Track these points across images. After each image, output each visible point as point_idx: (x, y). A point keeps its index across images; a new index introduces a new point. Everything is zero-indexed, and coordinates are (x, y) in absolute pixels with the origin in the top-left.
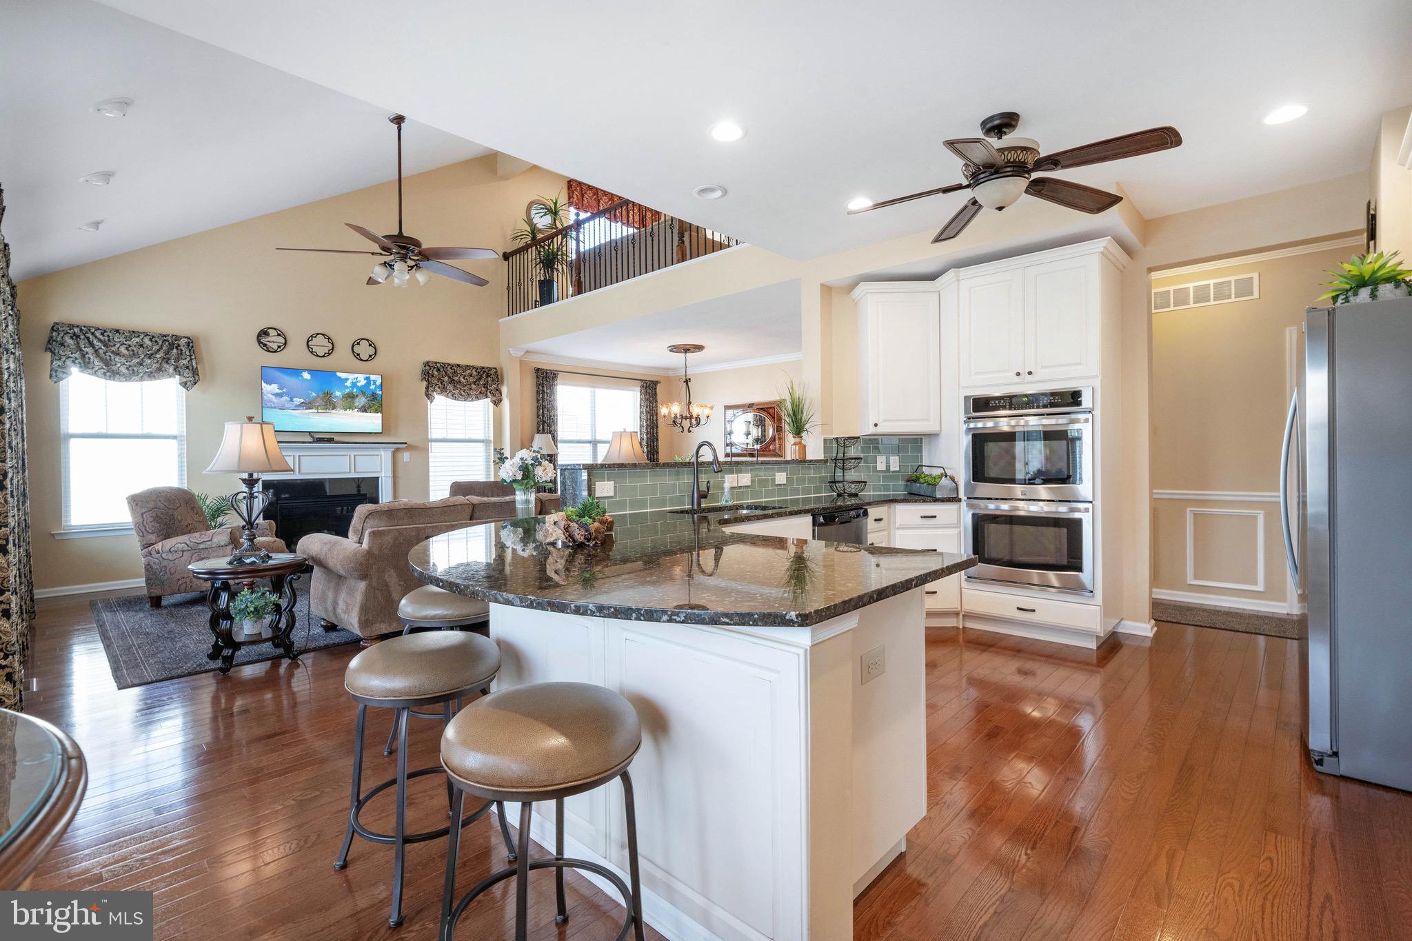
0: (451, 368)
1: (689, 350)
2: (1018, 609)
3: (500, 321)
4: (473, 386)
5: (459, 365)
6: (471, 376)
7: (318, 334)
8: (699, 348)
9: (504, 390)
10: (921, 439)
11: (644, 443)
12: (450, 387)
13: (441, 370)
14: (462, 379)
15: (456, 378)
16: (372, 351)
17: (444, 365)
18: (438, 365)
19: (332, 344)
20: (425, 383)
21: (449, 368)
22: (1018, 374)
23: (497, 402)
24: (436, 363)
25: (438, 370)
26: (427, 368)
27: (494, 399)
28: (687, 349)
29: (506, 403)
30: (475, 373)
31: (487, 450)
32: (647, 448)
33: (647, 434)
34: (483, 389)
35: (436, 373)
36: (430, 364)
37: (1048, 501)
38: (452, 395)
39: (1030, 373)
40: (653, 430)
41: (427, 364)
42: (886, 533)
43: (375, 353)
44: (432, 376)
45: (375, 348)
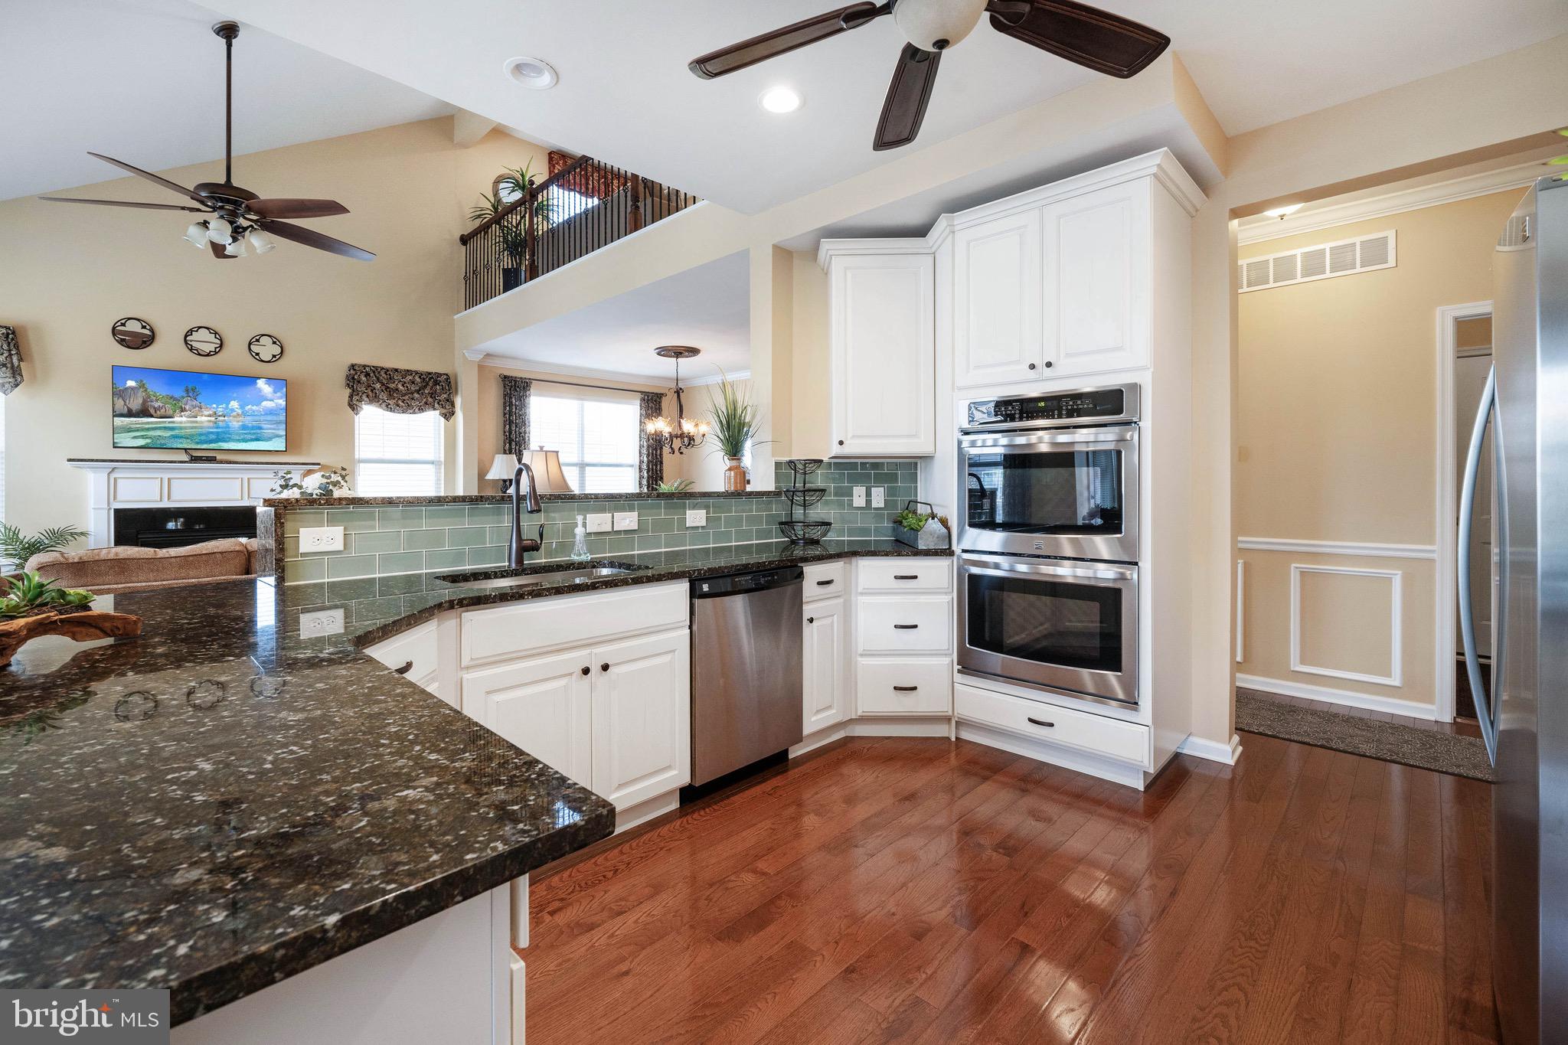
0: (386, 373)
1: (681, 353)
2: (1030, 720)
3: (455, 317)
4: (416, 395)
5: (396, 370)
6: (413, 383)
7: (200, 328)
8: (693, 351)
9: (458, 401)
10: (916, 464)
11: (644, 466)
12: (384, 396)
13: (371, 375)
14: (400, 386)
15: (392, 386)
16: (277, 350)
17: (376, 370)
18: (368, 369)
19: (221, 340)
20: (348, 391)
21: (382, 373)
22: (1032, 367)
23: (449, 415)
24: (365, 366)
25: (367, 375)
26: (352, 372)
27: (444, 411)
28: (678, 352)
29: (459, 415)
30: (418, 380)
31: (438, 473)
32: (647, 473)
33: (648, 456)
34: (430, 400)
35: (364, 379)
36: (357, 368)
37: (1075, 559)
38: (387, 406)
39: (1049, 365)
40: (656, 452)
41: (353, 366)
42: (841, 600)
43: (282, 353)
44: (359, 382)
45: (282, 347)
